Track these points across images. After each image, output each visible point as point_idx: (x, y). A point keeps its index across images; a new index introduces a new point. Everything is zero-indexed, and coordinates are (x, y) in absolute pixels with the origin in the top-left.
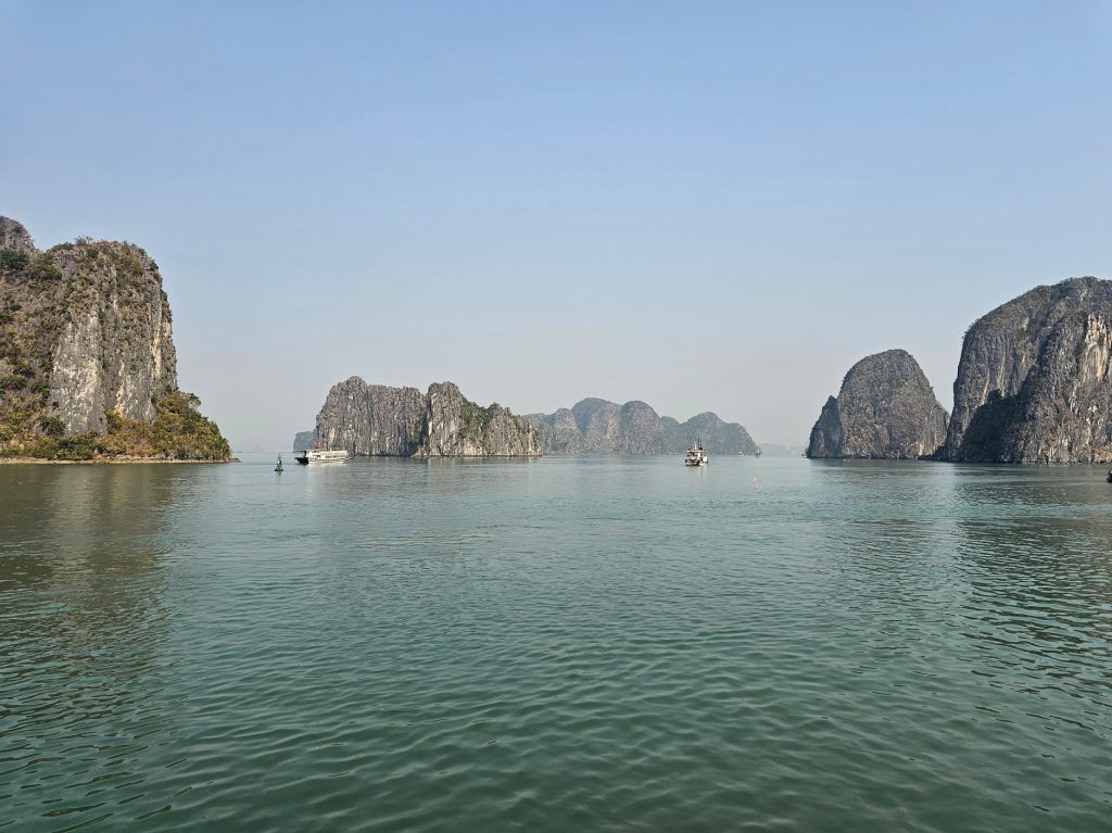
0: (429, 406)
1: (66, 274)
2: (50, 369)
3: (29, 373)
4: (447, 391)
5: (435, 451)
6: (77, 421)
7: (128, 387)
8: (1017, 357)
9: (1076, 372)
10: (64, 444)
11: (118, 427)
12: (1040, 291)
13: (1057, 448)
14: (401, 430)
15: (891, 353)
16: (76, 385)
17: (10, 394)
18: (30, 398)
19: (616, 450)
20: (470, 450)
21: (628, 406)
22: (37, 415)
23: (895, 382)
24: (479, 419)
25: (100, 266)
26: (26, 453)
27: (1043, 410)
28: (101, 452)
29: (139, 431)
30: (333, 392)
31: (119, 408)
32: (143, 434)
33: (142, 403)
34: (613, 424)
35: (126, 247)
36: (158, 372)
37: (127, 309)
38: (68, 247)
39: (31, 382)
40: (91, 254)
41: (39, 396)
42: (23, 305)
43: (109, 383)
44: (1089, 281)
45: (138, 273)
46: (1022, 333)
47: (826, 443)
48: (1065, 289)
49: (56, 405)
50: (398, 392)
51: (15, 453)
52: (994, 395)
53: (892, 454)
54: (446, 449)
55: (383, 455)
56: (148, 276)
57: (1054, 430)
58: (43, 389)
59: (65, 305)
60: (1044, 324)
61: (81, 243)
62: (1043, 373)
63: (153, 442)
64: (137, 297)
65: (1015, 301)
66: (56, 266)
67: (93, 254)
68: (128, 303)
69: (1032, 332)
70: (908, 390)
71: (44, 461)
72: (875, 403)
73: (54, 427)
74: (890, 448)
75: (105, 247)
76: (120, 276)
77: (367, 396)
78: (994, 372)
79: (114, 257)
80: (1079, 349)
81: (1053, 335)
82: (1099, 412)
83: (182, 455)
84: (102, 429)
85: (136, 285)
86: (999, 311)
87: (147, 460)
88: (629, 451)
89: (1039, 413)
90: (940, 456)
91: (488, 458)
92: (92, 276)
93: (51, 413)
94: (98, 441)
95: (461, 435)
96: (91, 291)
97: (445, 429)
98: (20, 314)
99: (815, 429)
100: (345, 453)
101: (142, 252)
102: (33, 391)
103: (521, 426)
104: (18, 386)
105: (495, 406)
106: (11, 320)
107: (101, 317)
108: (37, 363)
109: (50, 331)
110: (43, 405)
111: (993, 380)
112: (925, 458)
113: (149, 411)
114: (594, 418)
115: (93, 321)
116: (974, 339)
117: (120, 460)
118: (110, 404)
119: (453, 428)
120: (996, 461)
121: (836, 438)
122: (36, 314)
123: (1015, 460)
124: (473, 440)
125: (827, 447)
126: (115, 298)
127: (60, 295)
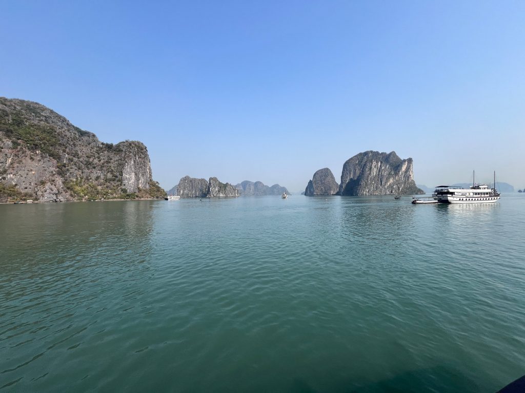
0: (210, 183)
1: (124, 150)
2: (122, 175)
3: (117, 177)
4: (215, 179)
5: (212, 196)
6: (130, 189)
7: (142, 180)
8: (355, 170)
9: (370, 174)
10: (128, 195)
11: (140, 190)
12: (361, 154)
13: (365, 192)
14: (201, 190)
15: (325, 169)
16: (129, 180)
17: (112, 182)
18: (117, 184)
19: (253, 194)
20: (221, 195)
21: (256, 183)
22: (119, 188)
23: (326, 176)
24: (223, 187)
25: (133, 147)
26: (118, 198)
27: (363, 183)
28: (137, 197)
29: (146, 191)
30: (181, 180)
31: (140, 185)
32: (147, 192)
33: (146, 184)
34: (252, 187)
35: (138, 142)
36: (148, 176)
37: (140, 159)
38: (124, 142)
39: (117, 179)
40: (130, 145)
41: (119, 183)
42: (113, 158)
43: (138, 179)
44: (371, 152)
45: (142, 149)
46: (356, 164)
47: (310, 191)
48: (366, 154)
49: (124, 185)
50: (200, 180)
51: (115, 198)
52: (351, 179)
53: (325, 194)
54: (215, 195)
55: (196, 197)
56: (145, 150)
57: (365, 188)
58: (121, 181)
59: (125, 158)
60: (361, 162)
61: (127, 141)
62: (363, 174)
63: (150, 194)
64: (143, 156)
65: (355, 156)
66: (121, 148)
67: (130, 144)
68: (140, 157)
69: (359, 164)
70: (329, 178)
71: (123, 200)
72: (321, 181)
73: (124, 191)
74: (325, 192)
75: (133, 142)
76: (138, 150)
77: (191, 181)
78: (350, 174)
79: (136, 145)
80: (371, 168)
81: (365, 165)
82: (375, 183)
83: (157, 198)
84: (137, 191)
85: (142, 153)
86: (351, 159)
87: (149, 199)
88: (257, 194)
89: (362, 184)
90: (338, 194)
91: (226, 197)
92: (131, 150)
93: (123, 187)
94: (136, 194)
95: (219, 191)
96: (131, 154)
97: (214, 190)
98: (112, 161)
99: (307, 188)
100: (179, 197)
101: (142, 144)
102: (118, 181)
103: (234, 188)
104: (114, 180)
105: (227, 183)
106: (110, 162)
107: (134, 161)
108: (118, 174)
109: (121, 165)
110: (121, 185)
111: (350, 176)
112: (333, 195)
113: (148, 187)
114: (247, 186)
115: (132, 162)
116: (346, 166)
117: (142, 199)
118: (138, 185)
119: (217, 189)
120: (352, 195)
121: (312, 190)
122: (117, 161)
123: (357, 195)
124: (222, 192)
125: (310, 193)
126: (137, 156)
127: (123, 155)
